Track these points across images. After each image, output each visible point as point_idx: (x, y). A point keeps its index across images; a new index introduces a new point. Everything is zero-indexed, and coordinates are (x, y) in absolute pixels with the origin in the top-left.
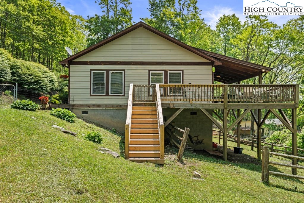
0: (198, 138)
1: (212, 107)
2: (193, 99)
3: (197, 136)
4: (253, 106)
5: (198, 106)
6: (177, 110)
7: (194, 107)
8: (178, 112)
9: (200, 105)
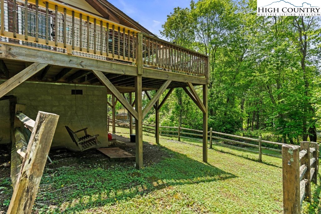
0: (86, 132)
1: (116, 70)
2: (73, 44)
3: (85, 130)
4: (173, 76)
5: (88, 63)
6: (23, 65)
7: (77, 64)
8: (27, 73)
9: (91, 62)
